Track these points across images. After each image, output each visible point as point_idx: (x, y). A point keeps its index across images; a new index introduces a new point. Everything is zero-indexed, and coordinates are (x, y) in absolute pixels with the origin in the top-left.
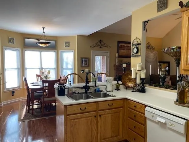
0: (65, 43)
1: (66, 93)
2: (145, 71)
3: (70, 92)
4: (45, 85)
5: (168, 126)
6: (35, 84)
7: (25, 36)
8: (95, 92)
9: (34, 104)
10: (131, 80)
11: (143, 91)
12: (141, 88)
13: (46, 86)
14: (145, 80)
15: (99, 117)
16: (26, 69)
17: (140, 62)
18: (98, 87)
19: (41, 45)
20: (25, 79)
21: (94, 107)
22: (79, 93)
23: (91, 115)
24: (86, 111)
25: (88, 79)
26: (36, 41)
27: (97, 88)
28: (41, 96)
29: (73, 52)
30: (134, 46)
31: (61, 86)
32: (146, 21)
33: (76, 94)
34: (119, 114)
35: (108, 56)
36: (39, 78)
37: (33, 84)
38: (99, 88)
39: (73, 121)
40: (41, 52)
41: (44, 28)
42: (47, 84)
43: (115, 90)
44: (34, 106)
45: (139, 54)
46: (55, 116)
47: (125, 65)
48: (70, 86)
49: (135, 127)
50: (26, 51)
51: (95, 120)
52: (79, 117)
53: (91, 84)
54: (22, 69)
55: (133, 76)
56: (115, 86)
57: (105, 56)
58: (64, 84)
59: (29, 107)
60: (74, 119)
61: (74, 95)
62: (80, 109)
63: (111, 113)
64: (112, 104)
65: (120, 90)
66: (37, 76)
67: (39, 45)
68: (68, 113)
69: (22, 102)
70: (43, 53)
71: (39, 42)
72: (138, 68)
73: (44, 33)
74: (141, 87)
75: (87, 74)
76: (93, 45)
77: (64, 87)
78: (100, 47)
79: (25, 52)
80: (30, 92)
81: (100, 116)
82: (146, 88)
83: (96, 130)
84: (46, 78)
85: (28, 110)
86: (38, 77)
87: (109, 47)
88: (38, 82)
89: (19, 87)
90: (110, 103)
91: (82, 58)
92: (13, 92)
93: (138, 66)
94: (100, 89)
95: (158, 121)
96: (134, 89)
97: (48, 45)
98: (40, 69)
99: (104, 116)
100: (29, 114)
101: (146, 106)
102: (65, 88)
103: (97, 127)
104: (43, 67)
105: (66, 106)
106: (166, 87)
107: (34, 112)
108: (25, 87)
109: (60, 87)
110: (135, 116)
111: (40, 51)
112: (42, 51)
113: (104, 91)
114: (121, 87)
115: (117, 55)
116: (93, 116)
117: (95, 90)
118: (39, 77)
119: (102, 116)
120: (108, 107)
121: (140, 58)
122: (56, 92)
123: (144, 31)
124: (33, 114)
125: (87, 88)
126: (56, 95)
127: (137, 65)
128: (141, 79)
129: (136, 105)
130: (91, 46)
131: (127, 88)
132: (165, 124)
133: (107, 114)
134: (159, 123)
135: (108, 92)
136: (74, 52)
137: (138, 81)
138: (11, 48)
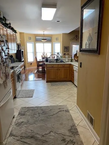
0: (56, 38)
1: (49, 61)
16: (37, 53)
19: (43, 41)
20: (36, 57)
24: (54, 67)
50: (36, 43)
54: (35, 53)
59: (37, 70)
60: (50, 69)
62: (52, 66)
70: (45, 44)
71: (42, 39)
73: (44, 34)
76: (72, 39)
77: (48, 59)
78: (76, 39)
81: (59, 69)
89: (34, 61)
94: (63, 61)
97: (46, 40)
98: (43, 52)
110: (72, 70)
111: (43, 43)
116: (56, 69)
124: (39, 72)
129: (72, 66)
130: (70, 39)
131: (76, 61)
136: (60, 43)
138: (30, 42)
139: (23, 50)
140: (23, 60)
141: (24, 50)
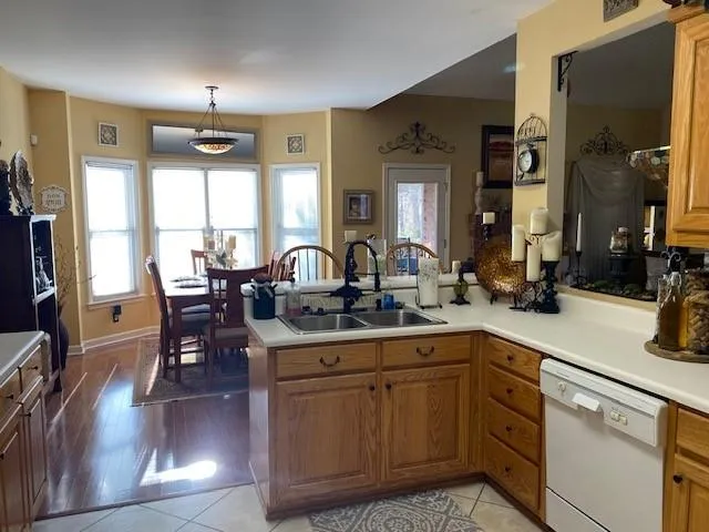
0: (289, 139)
1: (279, 310)
2: (558, 235)
3: (292, 305)
4: (216, 285)
5: (608, 421)
6: (185, 283)
7: (152, 117)
8: (379, 307)
9: (182, 350)
10: (509, 269)
11: (549, 306)
12: (543, 297)
13: (220, 290)
14: (556, 270)
15: (384, 389)
16: (158, 230)
17: (544, 203)
18: (390, 292)
19: (204, 149)
20: (154, 267)
21: (366, 358)
22: (321, 312)
23: (357, 384)
24: (341, 367)
25: (355, 266)
26: (191, 132)
27: (386, 296)
28: (206, 322)
29: (315, 169)
30: (524, 148)
31: (261, 285)
32: (567, 55)
33: (312, 314)
34: (457, 384)
35: (445, 184)
36: (201, 262)
37: (179, 284)
38: (392, 297)
39: (296, 398)
40: (206, 170)
41: (212, 88)
42: (224, 283)
43: (452, 302)
44: (183, 357)
45: (541, 174)
46: (245, 391)
47: (493, 214)
48: (292, 286)
49: (509, 429)
50: (154, 168)
51: (372, 398)
52: (318, 388)
53: (366, 282)
54: (145, 232)
55: (516, 255)
56: (452, 288)
57: (434, 182)
58: (271, 282)
59: (166, 361)
60: (301, 394)
61: (307, 317)
62: (321, 361)
63: (426, 380)
64: (433, 349)
65: (468, 303)
66: (196, 254)
67: (197, 147)
68: (281, 374)
69: (147, 343)
70: (213, 175)
71: (196, 139)
72: (534, 226)
73: (213, 104)
74: (544, 292)
75: (352, 245)
76: (389, 144)
77: (272, 289)
78: (414, 148)
79: (151, 174)
80: (170, 310)
81: (389, 387)
82: (560, 295)
83: (374, 433)
84: (224, 264)
85: (165, 370)
86: (197, 259)
87: (447, 150)
88: (197, 277)
89: (135, 291)
90: (425, 346)
91: (346, 193)
92: (117, 310)
93: (537, 220)
94: (396, 300)
95: (579, 406)
96: (518, 302)
97: (228, 148)
98: (204, 231)
99: (403, 387)
100: (164, 381)
101: (544, 356)
102: (275, 295)
103: (379, 424)
104: (215, 223)
105: (274, 351)
106: (628, 292)
107: (183, 375)
108: (154, 293)
109: (260, 288)
110: (509, 391)
111: (203, 169)
112: (209, 169)
113: (411, 305)
114: (475, 292)
115: (479, 177)
116: (364, 386)
117: (379, 301)
118: (202, 260)
119: (396, 389)
120: (418, 359)
121: (544, 188)
122: (247, 305)
123: (559, 89)
124: (178, 380)
125: (348, 294)
126: (248, 318)
127: (532, 215)
128: (544, 265)
129: (515, 352)
130: (381, 148)
131: (495, 296)
132: (600, 413)
133: (413, 381)
134: (581, 411)
135: (423, 308)
136: (319, 170)
137: (532, 272)
138: (106, 160)
139: (51, 218)
140: (52, 291)
141: (64, 213)
